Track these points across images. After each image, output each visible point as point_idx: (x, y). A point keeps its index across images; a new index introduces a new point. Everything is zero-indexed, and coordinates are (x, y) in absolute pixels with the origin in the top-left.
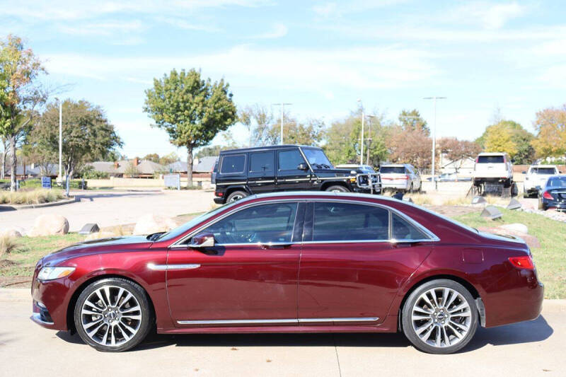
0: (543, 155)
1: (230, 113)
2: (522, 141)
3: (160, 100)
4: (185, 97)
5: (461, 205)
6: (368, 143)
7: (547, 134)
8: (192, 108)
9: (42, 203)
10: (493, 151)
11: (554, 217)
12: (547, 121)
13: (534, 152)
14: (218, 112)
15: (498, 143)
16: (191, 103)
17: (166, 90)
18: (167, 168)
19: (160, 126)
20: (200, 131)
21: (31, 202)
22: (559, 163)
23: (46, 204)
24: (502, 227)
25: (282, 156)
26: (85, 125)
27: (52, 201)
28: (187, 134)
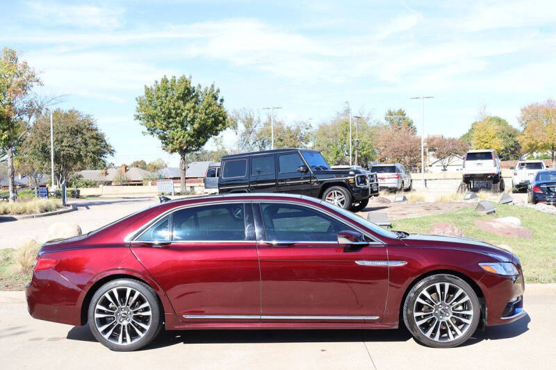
0: (529, 150)
1: (221, 118)
2: (508, 137)
3: (151, 108)
4: (176, 104)
5: (455, 201)
6: (356, 144)
7: (533, 129)
8: (184, 114)
9: (42, 212)
10: (480, 148)
11: (544, 209)
12: (532, 116)
13: (520, 148)
14: (209, 118)
15: (485, 140)
16: (182, 110)
17: (158, 98)
18: (156, 175)
19: (152, 134)
20: (192, 137)
21: (31, 212)
22: (545, 157)
23: (46, 213)
24: (497, 220)
25: (281, 159)
26: (76, 135)
27: (51, 210)
28: (179, 140)
